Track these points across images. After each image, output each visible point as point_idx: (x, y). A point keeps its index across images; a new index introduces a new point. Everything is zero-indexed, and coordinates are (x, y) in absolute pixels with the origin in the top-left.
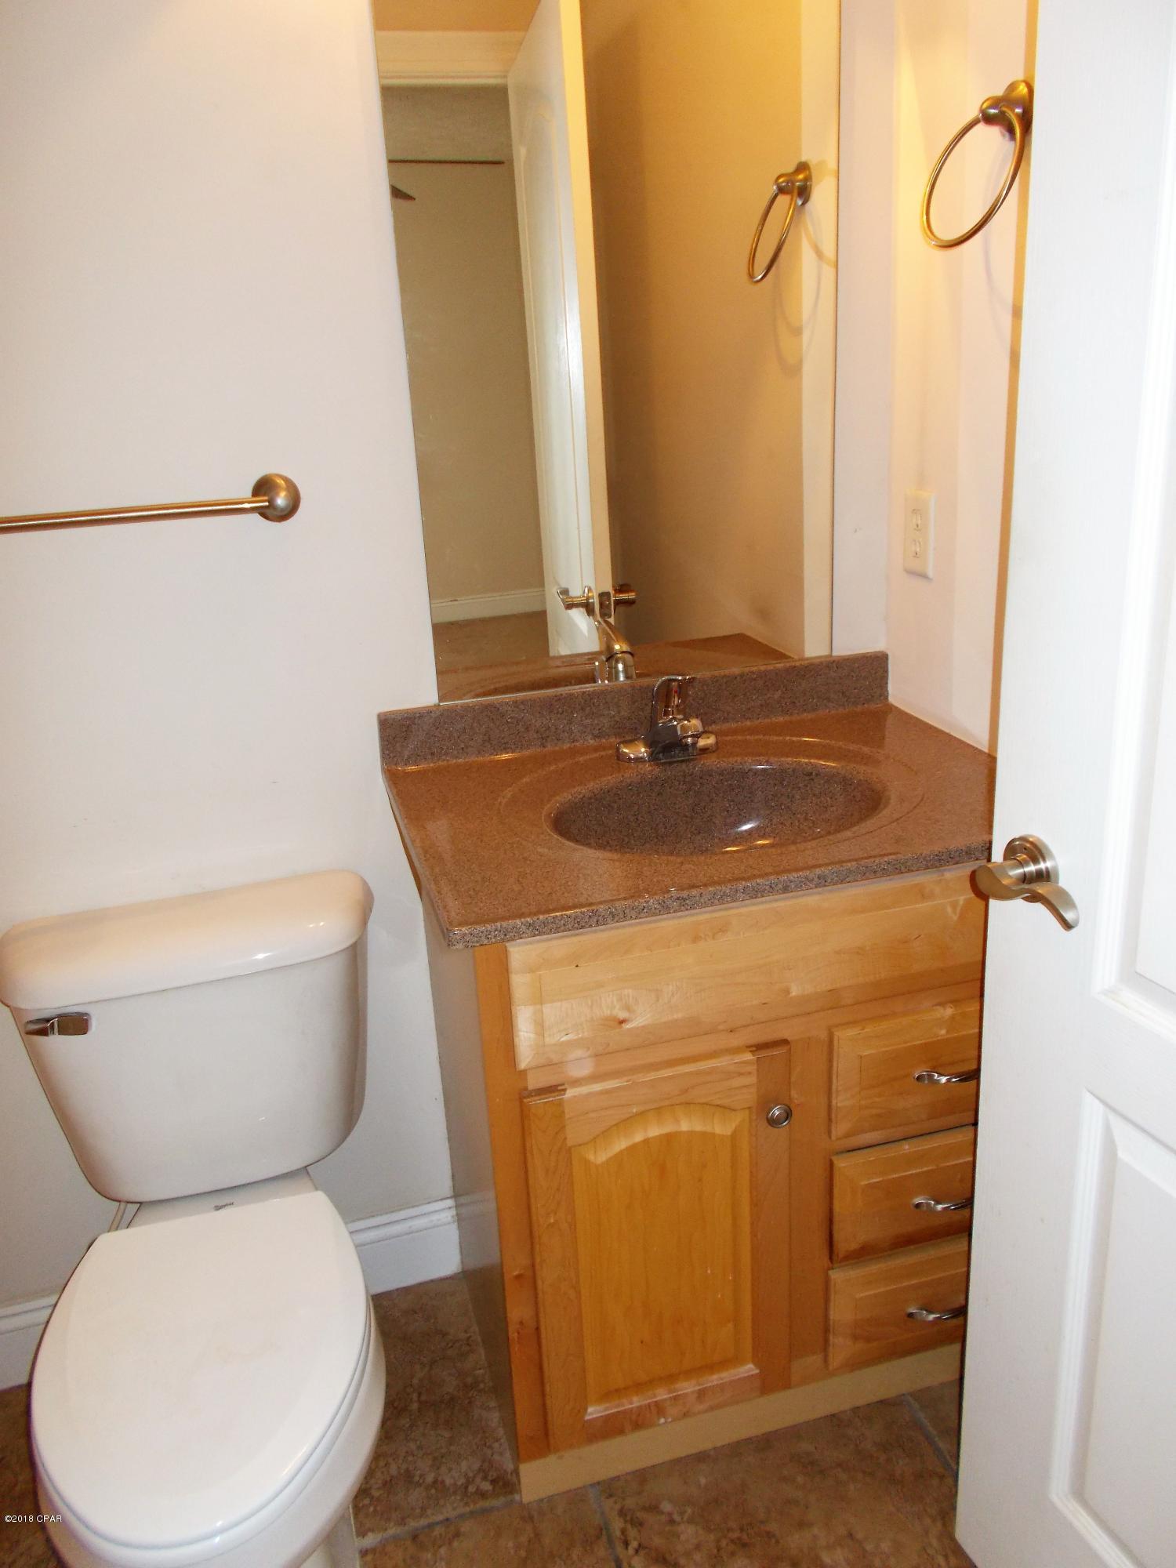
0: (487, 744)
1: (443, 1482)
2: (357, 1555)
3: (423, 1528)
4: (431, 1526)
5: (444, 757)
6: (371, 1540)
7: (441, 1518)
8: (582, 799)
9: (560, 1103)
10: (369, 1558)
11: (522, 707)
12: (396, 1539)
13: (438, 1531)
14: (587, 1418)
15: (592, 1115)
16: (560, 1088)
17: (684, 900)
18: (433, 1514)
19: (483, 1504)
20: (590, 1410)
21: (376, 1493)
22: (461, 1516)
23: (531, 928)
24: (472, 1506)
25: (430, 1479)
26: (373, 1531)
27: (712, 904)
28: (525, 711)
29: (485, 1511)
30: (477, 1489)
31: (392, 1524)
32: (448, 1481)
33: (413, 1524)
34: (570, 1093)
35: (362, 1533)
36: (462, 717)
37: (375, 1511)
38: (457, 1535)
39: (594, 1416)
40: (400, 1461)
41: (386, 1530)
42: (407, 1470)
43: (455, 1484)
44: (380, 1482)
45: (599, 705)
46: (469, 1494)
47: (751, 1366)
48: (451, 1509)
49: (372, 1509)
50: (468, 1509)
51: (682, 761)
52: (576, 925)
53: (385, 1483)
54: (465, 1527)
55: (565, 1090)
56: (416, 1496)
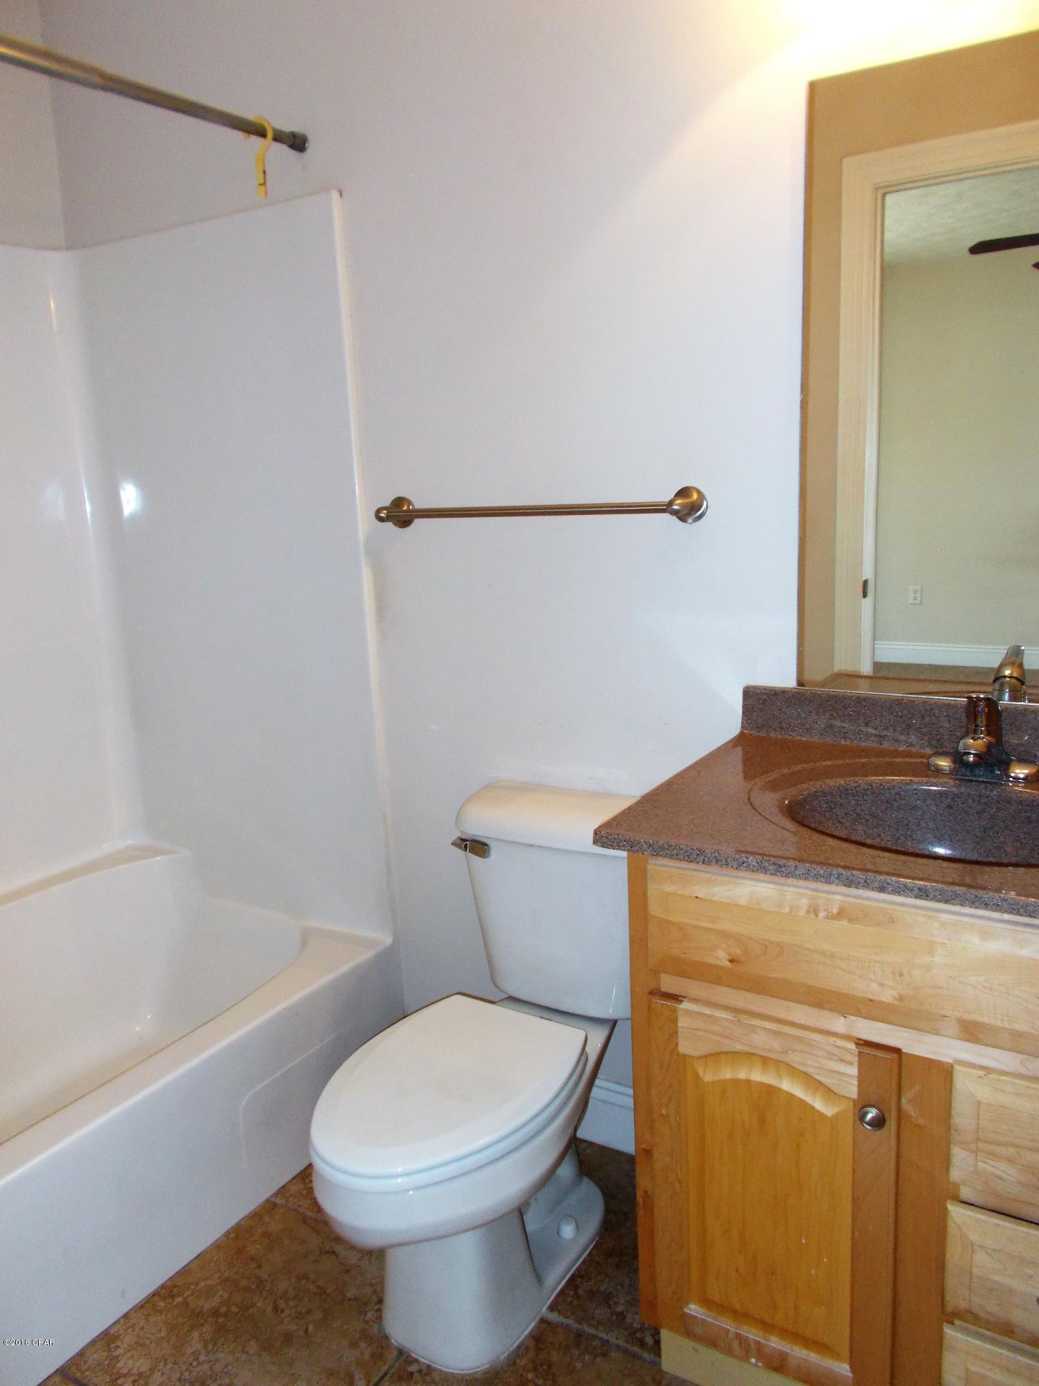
0: (828, 729)
1: (625, 1317)
2: (537, 1319)
3: (589, 1334)
4: (595, 1337)
5: (790, 733)
6: (554, 1317)
7: (605, 1337)
8: (855, 788)
9: (674, 1010)
10: (544, 1326)
11: (864, 703)
12: (567, 1327)
13: (596, 1343)
14: (686, 1310)
15: (701, 1033)
16: (680, 998)
17: (780, 866)
18: (602, 1331)
19: (636, 1349)
20: (692, 1306)
21: (581, 1292)
22: (618, 1346)
23: (651, 848)
24: (629, 1345)
25: (620, 1308)
26: (559, 1311)
27: (806, 879)
28: (867, 708)
29: (635, 1356)
30: (642, 1338)
31: (573, 1317)
32: (629, 1319)
33: (586, 1328)
34: (685, 1005)
35: (552, 1308)
36: (810, 702)
37: (571, 1302)
38: (605, 1355)
39: (692, 1313)
40: (612, 1285)
41: (567, 1318)
42: (611, 1293)
43: (632, 1323)
44: (589, 1287)
45: (939, 717)
46: (634, 1336)
47: (847, 1367)
48: (615, 1338)
49: (570, 1299)
50: (625, 1345)
51: (983, 782)
52: (686, 858)
53: (591, 1291)
54: (613, 1354)
55: (682, 1001)
56: (601, 1312)
